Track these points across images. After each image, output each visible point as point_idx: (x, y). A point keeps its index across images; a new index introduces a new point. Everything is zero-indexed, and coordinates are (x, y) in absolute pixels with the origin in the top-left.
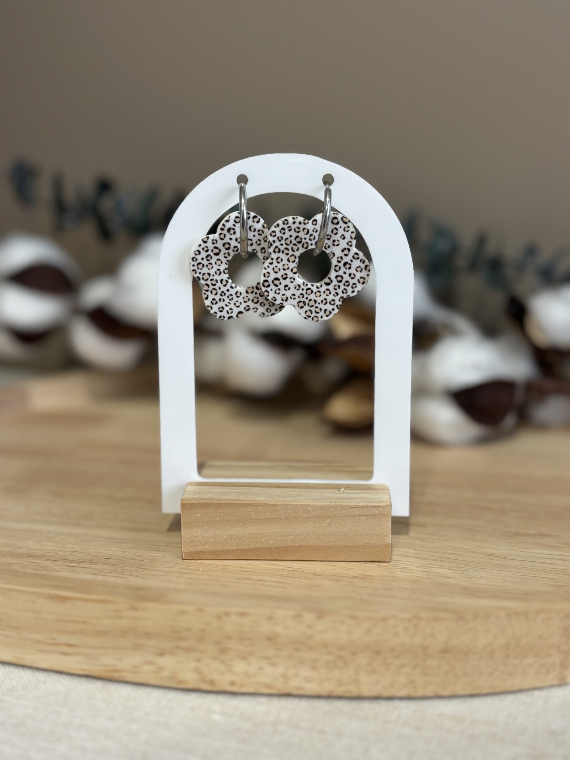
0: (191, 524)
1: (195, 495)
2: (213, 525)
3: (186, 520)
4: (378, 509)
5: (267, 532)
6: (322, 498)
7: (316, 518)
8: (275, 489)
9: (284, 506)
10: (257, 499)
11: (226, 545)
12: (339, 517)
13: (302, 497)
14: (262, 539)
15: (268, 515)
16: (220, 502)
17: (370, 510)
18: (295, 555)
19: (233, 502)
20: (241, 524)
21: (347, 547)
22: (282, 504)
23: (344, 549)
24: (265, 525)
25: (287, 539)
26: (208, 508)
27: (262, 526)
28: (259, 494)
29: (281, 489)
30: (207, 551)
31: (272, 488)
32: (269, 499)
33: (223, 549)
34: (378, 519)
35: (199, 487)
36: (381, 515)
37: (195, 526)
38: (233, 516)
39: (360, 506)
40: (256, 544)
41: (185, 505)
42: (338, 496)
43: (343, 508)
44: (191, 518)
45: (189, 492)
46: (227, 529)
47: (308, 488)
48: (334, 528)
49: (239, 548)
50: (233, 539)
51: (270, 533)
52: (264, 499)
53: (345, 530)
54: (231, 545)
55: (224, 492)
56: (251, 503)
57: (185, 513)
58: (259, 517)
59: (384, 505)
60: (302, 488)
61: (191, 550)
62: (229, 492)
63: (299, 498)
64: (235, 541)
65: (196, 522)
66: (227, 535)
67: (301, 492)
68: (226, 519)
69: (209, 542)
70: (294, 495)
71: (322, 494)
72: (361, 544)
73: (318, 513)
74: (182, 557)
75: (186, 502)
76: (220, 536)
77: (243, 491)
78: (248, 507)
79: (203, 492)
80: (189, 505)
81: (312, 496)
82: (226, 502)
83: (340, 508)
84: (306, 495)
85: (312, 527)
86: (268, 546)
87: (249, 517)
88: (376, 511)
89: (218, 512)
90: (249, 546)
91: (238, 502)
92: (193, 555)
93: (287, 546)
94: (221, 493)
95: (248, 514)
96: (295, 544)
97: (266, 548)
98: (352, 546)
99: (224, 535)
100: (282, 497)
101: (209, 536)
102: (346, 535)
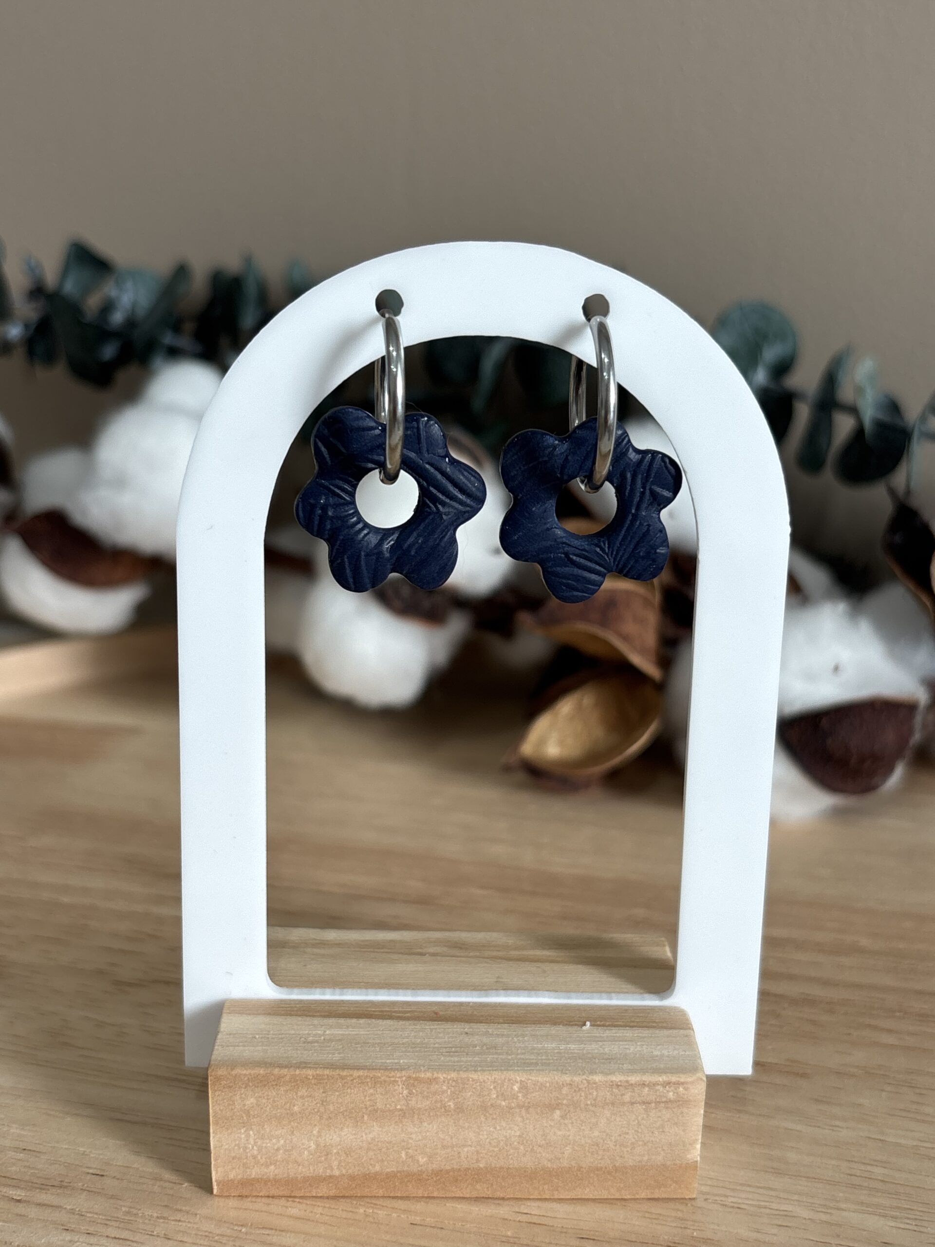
0: (232, 1120)
1: (244, 1046)
2: (284, 1122)
3: (221, 1111)
4: (676, 1089)
5: (413, 1139)
6: (544, 1058)
7: (529, 1107)
8: (429, 1026)
9: (454, 1083)
10: (390, 1061)
11: (316, 1166)
12: (582, 1106)
13: (496, 1053)
14: (401, 1153)
15: (417, 1103)
16: (302, 1072)
17: (656, 1091)
18: (478, 1187)
19: (334, 1073)
20: (353, 1121)
21: (598, 1169)
22: (449, 1077)
23: (592, 1175)
24: (407, 1124)
25: (459, 1153)
26: (274, 1086)
27: (401, 1125)
28: (393, 1044)
29: (442, 1026)
30: (271, 1179)
31: (421, 1022)
32: (419, 1061)
33: (308, 1175)
34: (674, 1110)
35: (250, 1017)
36: (682, 1102)
37: (242, 1125)
38: (333, 1103)
39: (633, 1082)
40: (386, 1163)
41: (218, 1079)
42: (579, 1051)
43: (594, 1086)
44: (233, 1107)
45: (228, 1036)
46: (319, 1132)
47: (505, 1023)
48: (569, 1130)
49: (347, 1172)
50: (331, 1153)
51: (419, 1140)
52: (406, 1061)
53: (596, 1133)
54: (327, 1166)
55: (311, 1038)
56: (376, 1074)
57: (219, 1095)
58: (396, 1105)
59: (689, 1080)
60: (493, 1023)
61: (234, 1176)
62: (322, 1038)
63: (489, 1058)
64: (336, 1159)
65: (244, 1115)
66: (318, 1145)
67: (490, 1034)
68: (316, 1110)
69: (275, 1158)
70: (476, 1047)
71: (541, 1044)
72: (632, 1165)
73: (534, 1097)
74: (210, 1191)
75: (221, 1072)
76: (302, 1147)
77: (356, 1035)
78: (369, 1084)
79: (261, 1036)
80: (228, 1078)
81: (519, 1051)
82: (318, 1072)
83: (585, 1088)
84: (504, 1048)
85: (518, 1128)
86: (414, 1168)
87: (371, 1106)
88: (671, 1094)
89: (297, 1094)
90: (368, 1169)
91: (345, 1073)
92: (237, 1186)
93: (459, 1167)
94: (304, 1043)
95: (370, 1100)
96: (479, 1164)
97: (410, 1172)
98: (611, 1168)
99: (312, 1144)
100: (449, 1056)
101: (275, 1148)
102: (598, 1145)
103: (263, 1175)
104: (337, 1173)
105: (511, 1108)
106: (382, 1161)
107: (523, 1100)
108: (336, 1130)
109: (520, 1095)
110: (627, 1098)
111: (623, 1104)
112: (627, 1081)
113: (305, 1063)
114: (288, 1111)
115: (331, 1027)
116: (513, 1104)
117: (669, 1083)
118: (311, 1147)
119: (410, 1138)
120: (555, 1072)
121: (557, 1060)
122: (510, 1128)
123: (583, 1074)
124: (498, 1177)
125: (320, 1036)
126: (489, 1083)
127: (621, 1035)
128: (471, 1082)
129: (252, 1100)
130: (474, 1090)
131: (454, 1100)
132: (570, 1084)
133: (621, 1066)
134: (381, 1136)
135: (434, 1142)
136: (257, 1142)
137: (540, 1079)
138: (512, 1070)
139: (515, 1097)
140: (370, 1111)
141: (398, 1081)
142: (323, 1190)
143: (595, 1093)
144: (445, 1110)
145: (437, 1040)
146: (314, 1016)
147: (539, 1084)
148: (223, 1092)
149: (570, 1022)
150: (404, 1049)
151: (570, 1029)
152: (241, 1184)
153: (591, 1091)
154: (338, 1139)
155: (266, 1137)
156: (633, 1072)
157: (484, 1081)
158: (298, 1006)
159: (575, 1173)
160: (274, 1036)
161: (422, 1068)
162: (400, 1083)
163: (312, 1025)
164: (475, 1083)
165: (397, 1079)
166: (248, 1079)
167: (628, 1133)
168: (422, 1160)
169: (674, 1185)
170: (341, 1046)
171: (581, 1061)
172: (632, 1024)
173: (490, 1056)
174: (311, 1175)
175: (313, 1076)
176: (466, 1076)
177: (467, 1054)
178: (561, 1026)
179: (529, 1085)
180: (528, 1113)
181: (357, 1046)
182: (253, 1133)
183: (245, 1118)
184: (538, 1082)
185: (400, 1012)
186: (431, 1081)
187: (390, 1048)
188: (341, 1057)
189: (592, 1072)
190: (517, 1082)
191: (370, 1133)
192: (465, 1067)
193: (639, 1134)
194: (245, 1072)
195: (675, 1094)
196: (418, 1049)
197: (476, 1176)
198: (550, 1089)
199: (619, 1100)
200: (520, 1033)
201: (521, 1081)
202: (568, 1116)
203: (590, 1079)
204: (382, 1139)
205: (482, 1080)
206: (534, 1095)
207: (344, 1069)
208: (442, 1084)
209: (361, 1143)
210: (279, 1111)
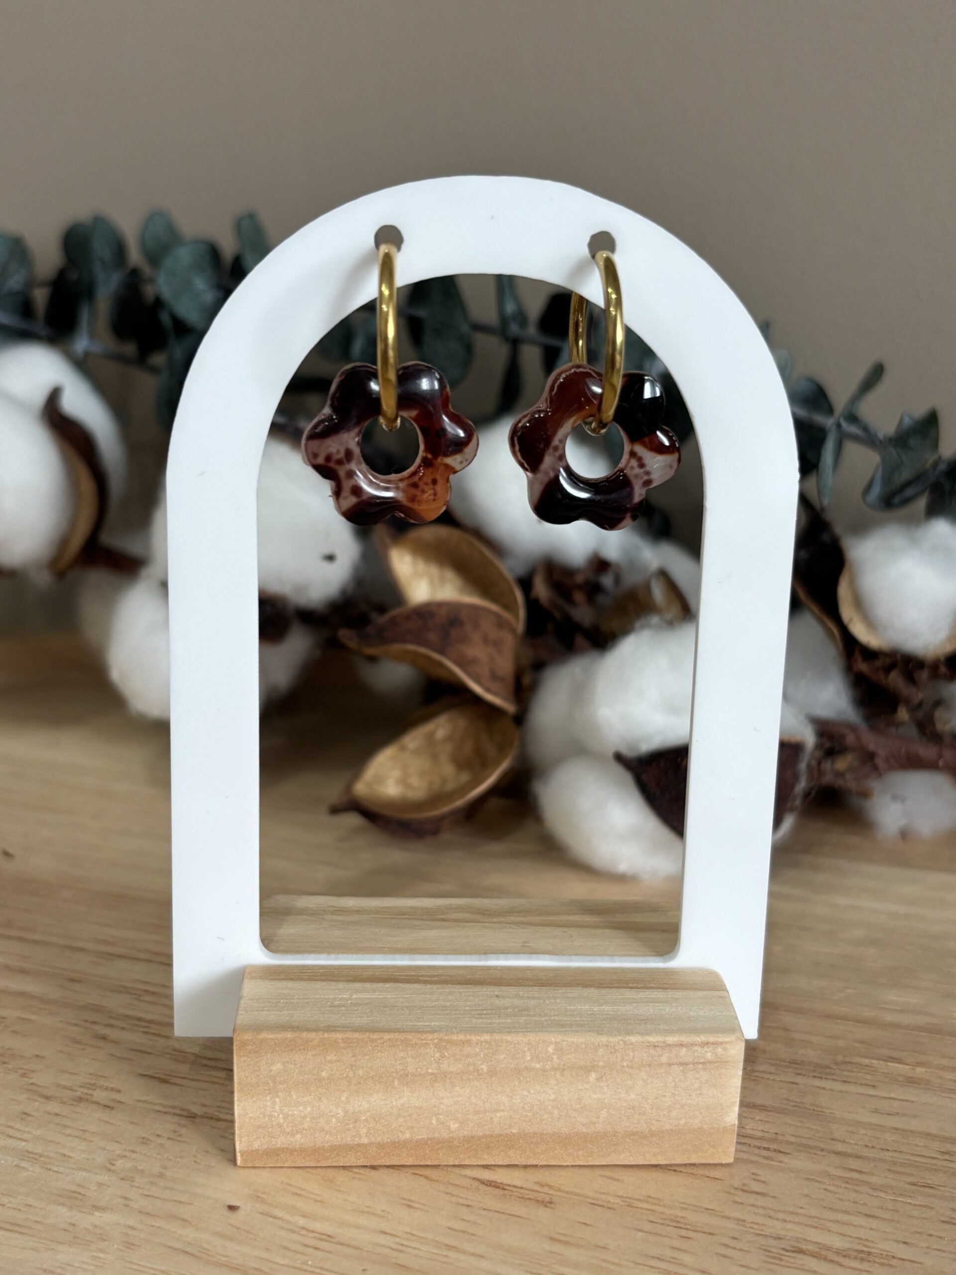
0: (258, 1086)
1: (267, 1010)
2: (312, 1089)
3: (247, 1077)
4: (714, 1050)
5: (444, 1104)
6: (578, 1019)
7: (564, 1070)
8: (458, 989)
9: (487, 1045)
10: (422, 1023)
11: (343, 1134)
12: (618, 1067)
13: (528, 1015)
14: (432, 1119)
15: (449, 1067)
16: (331, 1036)
17: (694, 1052)
18: (511, 1153)
19: (364, 1036)
20: (382, 1086)
21: (634, 1134)
22: (482, 1039)
23: (627, 1140)
24: (439, 1088)
25: (492, 1118)
26: (302, 1051)
27: (432, 1090)
28: (422, 1007)
29: (471, 990)
30: (297, 1149)
31: (450, 985)
32: (451, 1024)
33: (335, 1143)
34: (712, 1071)
35: (272, 983)
36: (721, 1063)
37: (268, 1092)
38: (363, 1068)
39: (669, 1042)
40: (416, 1130)
41: (244, 1044)
42: (612, 1013)
43: (631, 1047)
44: (259, 1074)
45: (251, 1002)
46: (347, 1098)
47: (536, 986)
48: (605, 1093)
49: (376, 1140)
50: (360, 1120)
51: (451, 1106)
52: (437, 1024)
53: (633, 1096)
54: (355, 1134)
55: (338, 1002)
56: (408, 1037)
57: (244, 1061)
58: (427, 1069)
59: (727, 1039)
60: (523, 986)
61: (259, 1146)
62: (349, 1002)
63: (522, 1020)
64: (365, 1126)
65: (270, 1082)
66: (346, 1112)
67: (522, 997)
68: (345, 1075)
69: (301, 1127)
70: (508, 1009)
71: (574, 1006)
72: (668, 1128)
73: (569, 1059)
74: (234, 1161)
75: (247, 1037)
76: (329, 1114)
77: (384, 998)
78: (401, 1048)
79: (285, 1001)
80: (255, 1043)
81: (552, 1013)
82: (347, 1035)
83: (622, 1049)
84: (537, 1010)
85: (552, 1091)
86: (445, 1135)
87: (402, 1070)
88: (709, 1054)
89: (325, 1057)
90: (398, 1136)
91: (375, 1036)
92: (262, 1157)
93: (491, 1133)
94: (331, 1006)
95: (400, 1064)
96: (511, 1130)
97: (441, 1140)
98: (647, 1133)
99: (340, 1111)
100: (479, 1018)
101: (303, 1114)
102: (633, 1108)
103: (289, 1145)
104: (365, 1141)
105: (544, 1070)
106: (412, 1127)
107: (558, 1062)
108: (365, 1095)
109: (555, 1057)
110: (664, 1059)
111: (661, 1065)
112: (664, 1042)
113: (335, 1027)
114: (316, 1077)
115: (357, 991)
116: (547, 1067)
117: (707, 1044)
118: (339, 1114)
119: (441, 1103)
120: (591, 1033)
121: (592, 1021)
122: (545, 1092)
123: (620, 1035)
124: (532, 1143)
125: (347, 1000)
126: (523, 1045)
127: (655, 997)
128: (504, 1044)
129: (277, 1067)
130: (508, 1052)
131: (487, 1062)
132: (607, 1045)
133: (657, 1026)
134: (411, 1102)
135: (466, 1107)
136: (283, 1110)
137: (575, 1040)
138: (545, 1031)
139: (550, 1059)
140: (401, 1076)
141: (429, 1044)
142: (351, 1160)
143: (631, 1054)
144: (477, 1073)
145: (468, 1003)
146: (339, 981)
147: (574, 1045)
148: (248, 1057)
149: (603, 984)
150: (434, 1012)
151: (604, 991)
152: (267, 1154)
153: (627, 1053)
154: (367, 1106)
155: (293, 1104)
156: (671, 1032)
157: (518, 1043)
158: (321, 971)
159: (610, 1138)
160: (299, 1001)
161: (454, 1030)
162: (431, 1046)
163: (337, 989)
164: (510, 1045)
165: (429, 1042)
166: (275, 1043)
167: (665, 1096)
168: (454, 1126)
169: (711, 1149)
170: (369, 1010)
171: (616, 1022)
172: (665, 986)
173: (523, 1018)
174: (338, 1143)
175: (343, 1040)
176: (499, 1038)
177: (499, 1016)
178: (593, 989)
179: (564, 1046)
180: (563, 1076)
181: (386, 1009)
182: (280, 1101)
183: (271, 1085)
184: (573, 1043)
185: (427, 976)
186: (463, 1043)
187: (419, 1012)
188: (371, 1020)
189: (629, 1033)
190: (553, 1044)
191: (400, 1098)
192: (498, 1029)
193: (676, 1097)
194: (272, 1036)
195: (714, 1055)
196: (448, 1012)
197: (508, 1143)
198: (586, 1050)
199: (656, 1061)
200: (551, 995)
201: (556, 1042)
202: (604, 1079)
203: (626, 1040)
204: (413, 1105)
205: (516, 1042)
206: (569, 1057)
207: (375, 1032)
208: (475, 1047)
209: (390, 1110)
210: (306, 1076)
